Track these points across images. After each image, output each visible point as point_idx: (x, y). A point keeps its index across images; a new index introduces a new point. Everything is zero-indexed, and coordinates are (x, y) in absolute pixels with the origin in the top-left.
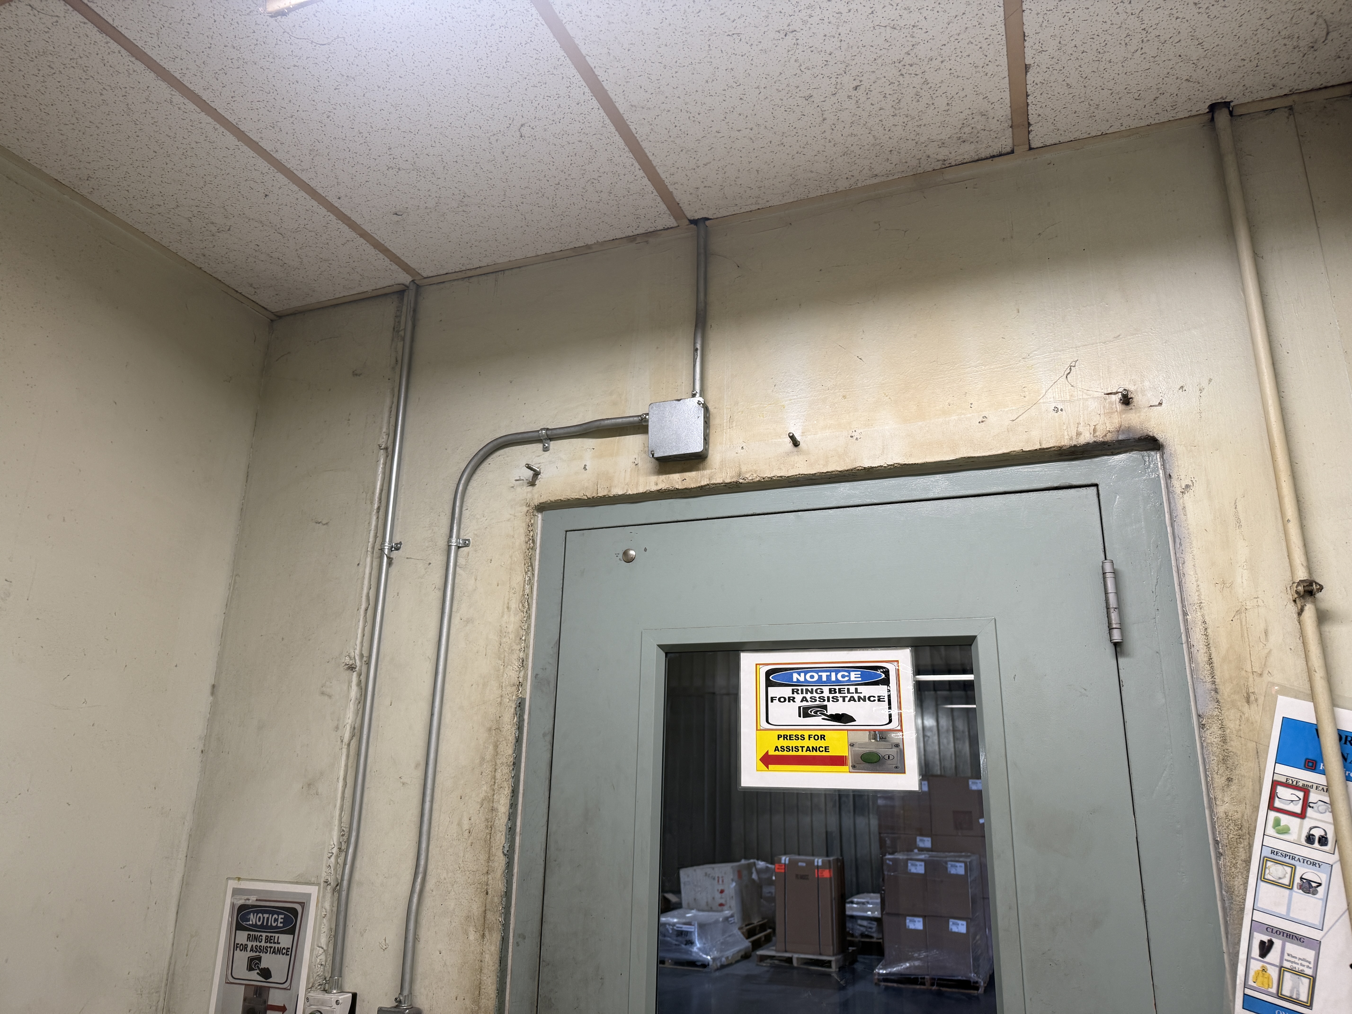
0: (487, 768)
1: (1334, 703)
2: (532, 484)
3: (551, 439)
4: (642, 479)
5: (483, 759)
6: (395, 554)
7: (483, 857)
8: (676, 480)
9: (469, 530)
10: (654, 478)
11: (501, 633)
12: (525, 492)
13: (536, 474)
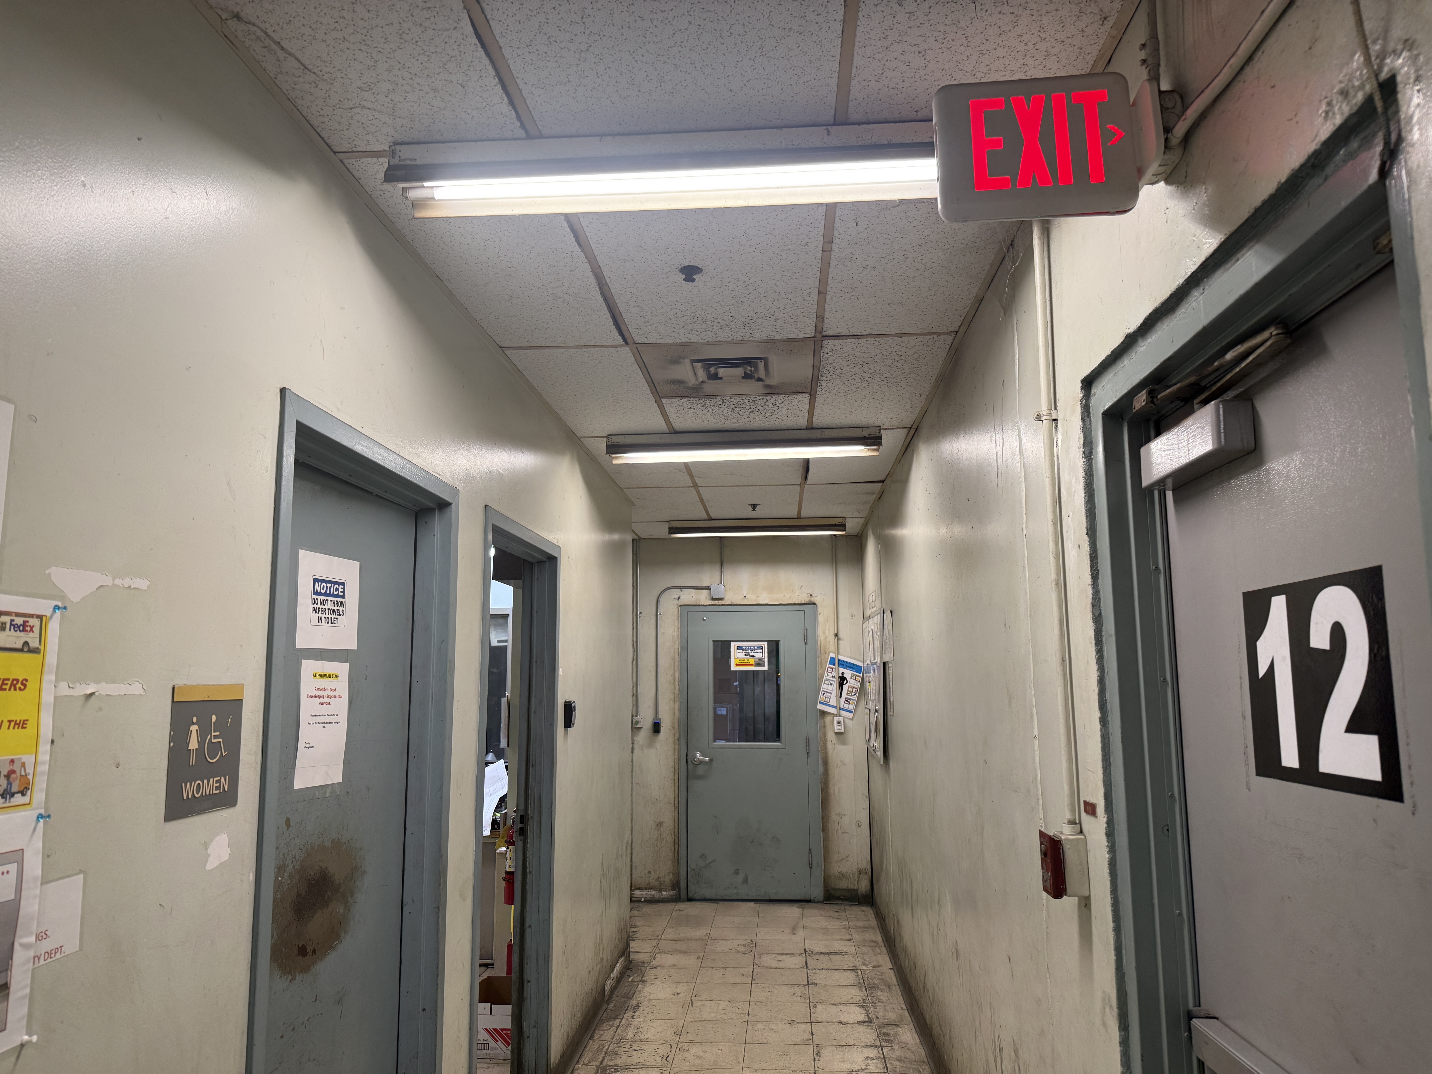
0: (673, 668)
1: (838, 654)
2: (678, 600)
3: (683, 588)
4: (708, 601)
5: (671, 666)
6: (640, 615)
7: (673, 687)
8: (716, 602)
9: (661, 610)
10: (711, 601)
11: (673, 636)
12: (676, 602)
13: (679, 597)
